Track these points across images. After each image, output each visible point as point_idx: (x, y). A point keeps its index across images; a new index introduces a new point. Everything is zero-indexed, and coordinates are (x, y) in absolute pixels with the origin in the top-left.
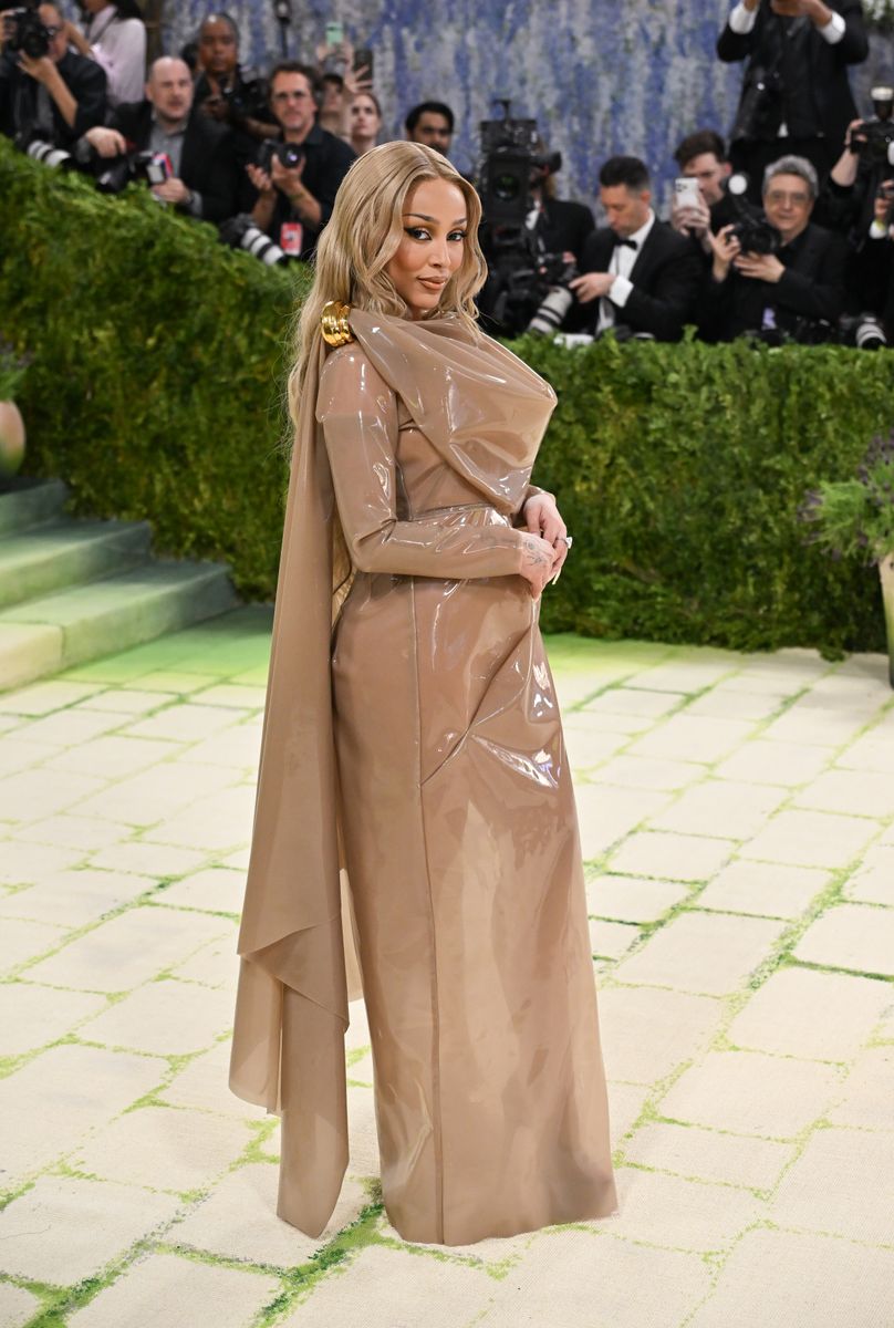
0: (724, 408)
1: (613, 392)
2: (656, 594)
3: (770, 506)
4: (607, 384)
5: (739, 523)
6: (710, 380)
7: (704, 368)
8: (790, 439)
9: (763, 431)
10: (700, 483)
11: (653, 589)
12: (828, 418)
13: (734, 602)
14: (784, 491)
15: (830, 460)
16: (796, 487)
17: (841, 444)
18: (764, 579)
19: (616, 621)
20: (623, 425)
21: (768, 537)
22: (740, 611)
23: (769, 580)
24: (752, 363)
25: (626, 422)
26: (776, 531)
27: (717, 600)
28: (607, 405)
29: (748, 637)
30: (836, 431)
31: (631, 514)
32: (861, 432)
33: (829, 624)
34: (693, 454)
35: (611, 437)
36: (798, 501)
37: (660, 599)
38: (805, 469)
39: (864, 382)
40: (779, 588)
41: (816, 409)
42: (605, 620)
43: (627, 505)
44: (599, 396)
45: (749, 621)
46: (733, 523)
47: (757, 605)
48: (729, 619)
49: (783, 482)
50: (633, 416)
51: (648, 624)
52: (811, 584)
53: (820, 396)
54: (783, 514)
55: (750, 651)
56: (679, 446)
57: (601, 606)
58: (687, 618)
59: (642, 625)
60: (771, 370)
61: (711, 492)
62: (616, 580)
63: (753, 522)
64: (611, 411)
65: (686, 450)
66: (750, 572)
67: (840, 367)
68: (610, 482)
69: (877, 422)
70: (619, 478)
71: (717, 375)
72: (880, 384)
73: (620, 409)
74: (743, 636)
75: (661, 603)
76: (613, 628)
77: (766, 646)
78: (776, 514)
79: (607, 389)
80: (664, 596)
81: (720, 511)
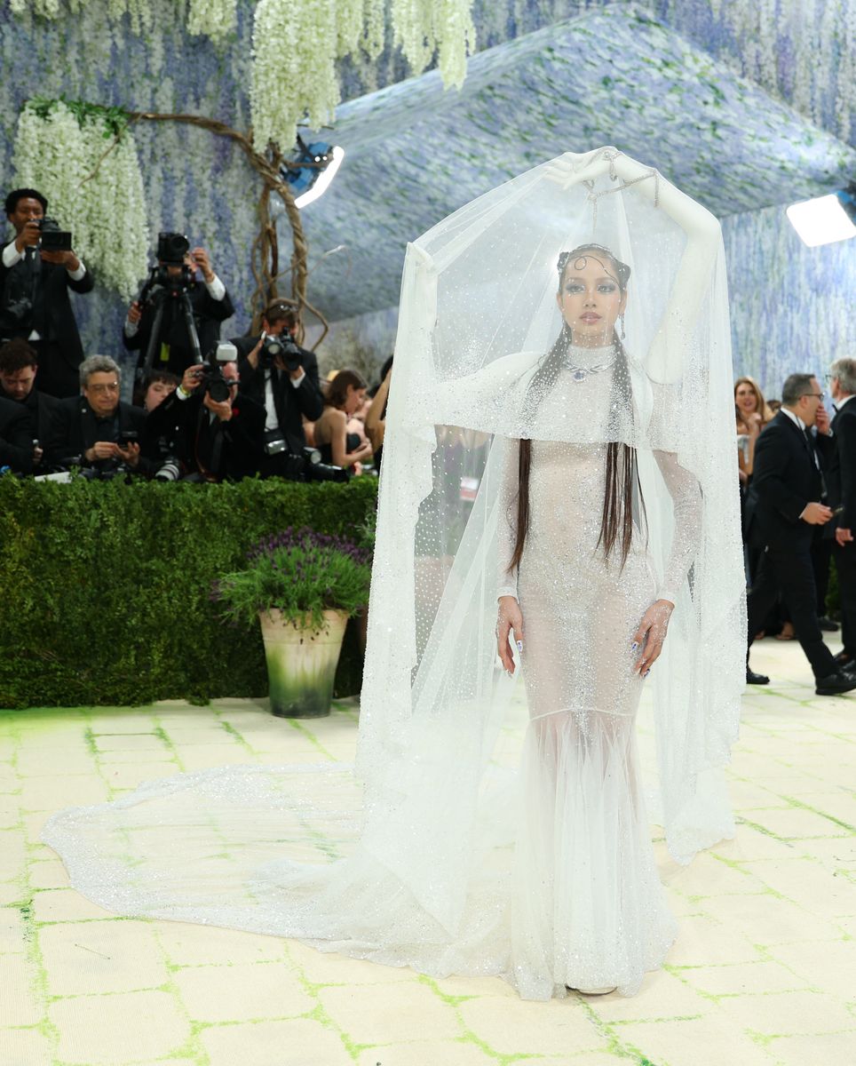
0: (109, 526)
1: (14, 516)
2: (57, 670)
3: (148, 597)
4: (10, 510)
5: (124, 610)
6: (96, 506)
7: (90, 497)
8: (162, 547)
9: (139, 542)
10: (90, 583)
11: (53, 666)
12: (190, 531)
13: (118, 671)
14: (158, 585)
15: (191, 561)
16: (166, 582)
17: (199, 549)
18: (143, 650)
19: (22, 693)
20: (24, 542)
21: (147, 619)
22: (124, 677)
23: (148, 651)
24: (128, 493)
25: (27, 539)
26: (153, 615)
27: (104, 670)
28: (12, 527)
29: (135, 695)
30: (196, 541)
31: (33, 610)
32: (213, 540)
33: (193, 680)
34: (85, 561)
35: (15, 550)
36: (168, 592)
37: (59, 673)
38: (172, 568)
39: (215, 505)
40: (157, 657)
41: (181, 524)
42: (13, 695)
43: (30, 603)
44: (5, 519)
45: (133, 683)
46: (119, 611)
47: (137, 670)
48: (115, 684)
49: (156, 579)
50: (32, 534)
51: (49, 693)
52: (180, 652)
53: (183, 516)
54: (158, 603)
55: (138, 705)
56: (75, 555)
57: (8, 683)
58: (81, 686)
59: (45, 694)
60: (143, 498)
61: (99, 589)
62: (20, 662)
63: (134, 609)
64: (15, 532)
65: (80, 557)
66: (132, 647)
67: (195, 495)
68: (13, 587)
69: (224, 533)
70: (22, 582)
71: (102, 502)
72: (227, 506)
73: (22, 529)
74: (129, 695)
75: (61, 676)
76: (22, 700)
77: (147, 701)
78: (151, 602)
79: (11, 514)
80: (61, 671)
81: (107, 603)
